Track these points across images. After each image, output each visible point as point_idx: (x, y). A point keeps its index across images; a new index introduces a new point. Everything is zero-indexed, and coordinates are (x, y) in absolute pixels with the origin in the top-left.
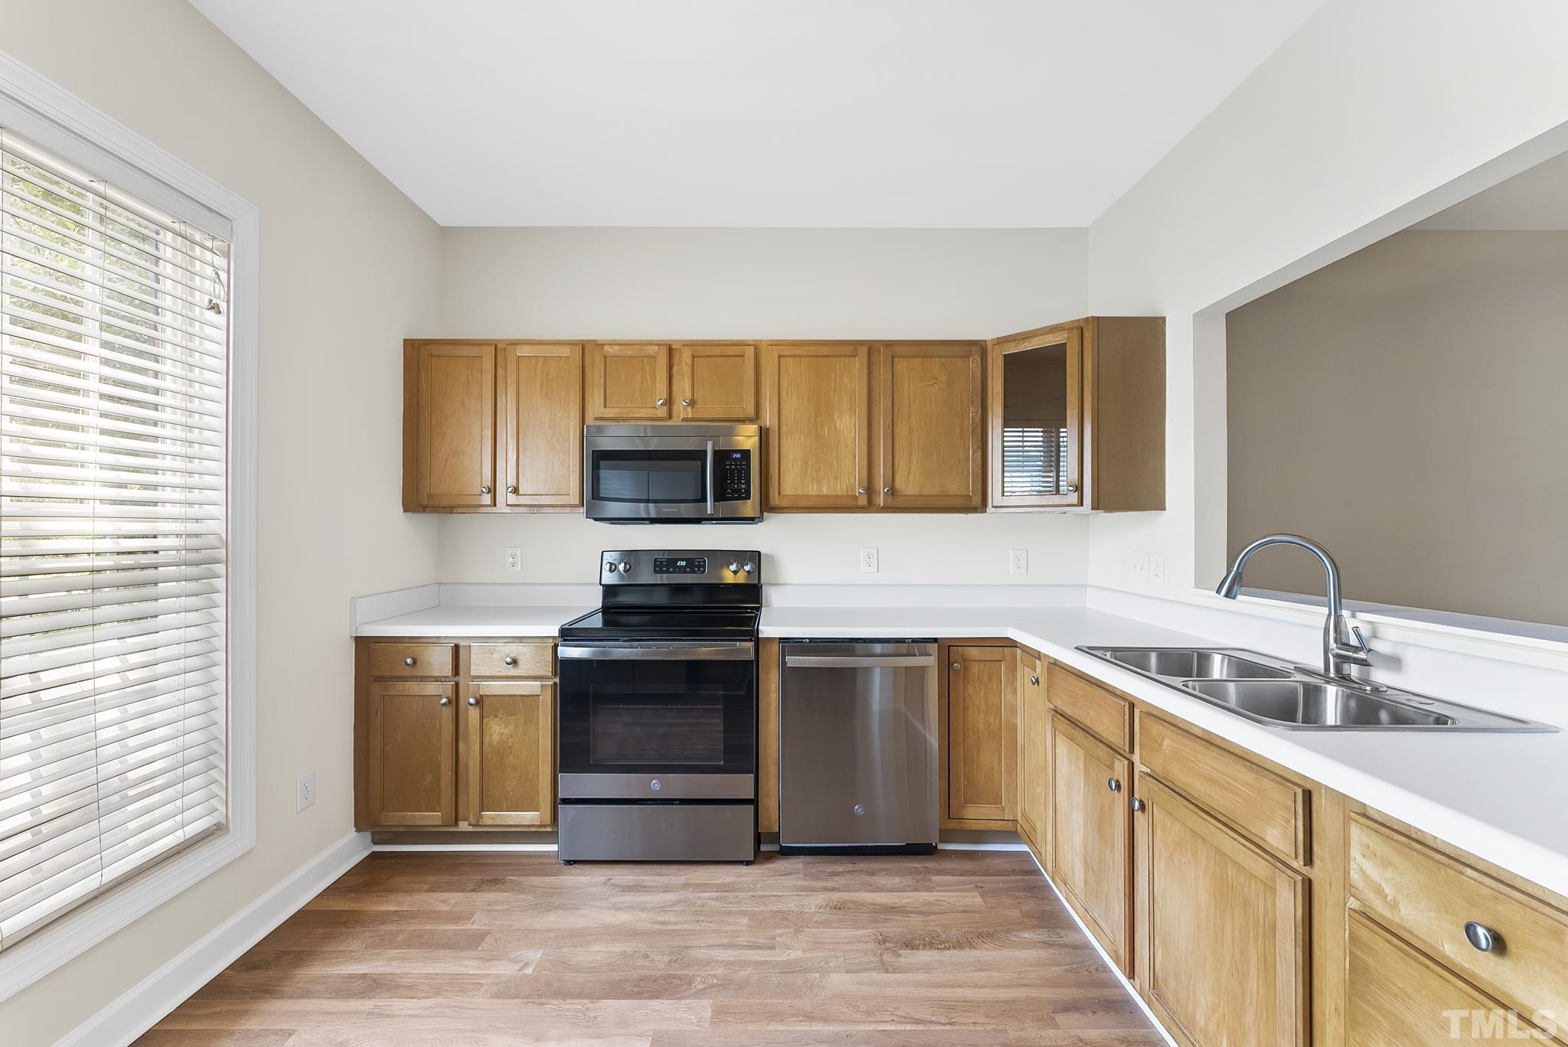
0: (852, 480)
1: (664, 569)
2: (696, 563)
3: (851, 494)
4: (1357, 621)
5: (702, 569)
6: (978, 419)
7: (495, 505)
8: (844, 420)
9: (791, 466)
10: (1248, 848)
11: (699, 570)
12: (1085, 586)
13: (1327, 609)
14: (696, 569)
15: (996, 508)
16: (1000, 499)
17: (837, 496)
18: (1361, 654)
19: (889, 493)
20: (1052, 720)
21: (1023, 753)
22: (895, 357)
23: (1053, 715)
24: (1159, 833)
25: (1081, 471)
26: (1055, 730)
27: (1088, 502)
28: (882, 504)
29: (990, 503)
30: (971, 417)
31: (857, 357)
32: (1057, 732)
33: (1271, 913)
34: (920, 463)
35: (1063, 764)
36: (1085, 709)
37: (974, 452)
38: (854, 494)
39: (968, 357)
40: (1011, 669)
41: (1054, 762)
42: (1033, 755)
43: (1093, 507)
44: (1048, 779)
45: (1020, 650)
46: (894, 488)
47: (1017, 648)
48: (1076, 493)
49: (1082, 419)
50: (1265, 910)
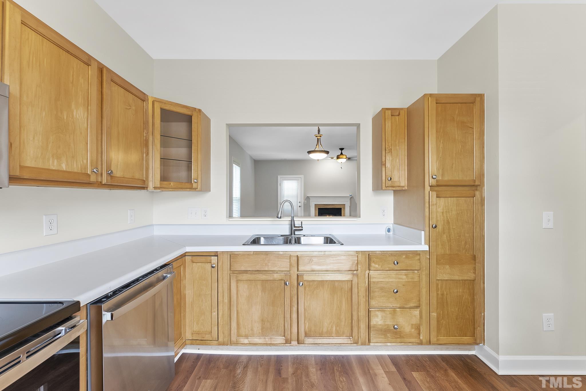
0: (85, 161)
8: (79, 112)
10: (347, 275)
12: (152, 225)
15: (155, 188)
16: (159, 183)
17: (75, 173)
18: (300, 228)
19: (110, 174)
20: (237, 277)
21: (192, 305)
22: (112, 80)
23: (237, 275)
24: (307, 289)
25: (198, 174)
26: (238, 281)
27: (199, 187)
28: (104, 182)
29: (151, 185)
30: (144, 136)
31: (90, 66)
32: (240, 281)
33: (350, 286)
34: (123, 157)
35: (244, 292)
36: (264, 264)
37: (146, 156)
38: (87, 173)
39: (144, 101)
40: (185, 268)
41: (237, 294)
42: (204, 302)
43: (200, 190)
44: (232, 303)
45: (190, 257)
46: (112, 171)
47: (186, 257)
48: (197, 183)
49: (198, 151)
50: (348, 287)
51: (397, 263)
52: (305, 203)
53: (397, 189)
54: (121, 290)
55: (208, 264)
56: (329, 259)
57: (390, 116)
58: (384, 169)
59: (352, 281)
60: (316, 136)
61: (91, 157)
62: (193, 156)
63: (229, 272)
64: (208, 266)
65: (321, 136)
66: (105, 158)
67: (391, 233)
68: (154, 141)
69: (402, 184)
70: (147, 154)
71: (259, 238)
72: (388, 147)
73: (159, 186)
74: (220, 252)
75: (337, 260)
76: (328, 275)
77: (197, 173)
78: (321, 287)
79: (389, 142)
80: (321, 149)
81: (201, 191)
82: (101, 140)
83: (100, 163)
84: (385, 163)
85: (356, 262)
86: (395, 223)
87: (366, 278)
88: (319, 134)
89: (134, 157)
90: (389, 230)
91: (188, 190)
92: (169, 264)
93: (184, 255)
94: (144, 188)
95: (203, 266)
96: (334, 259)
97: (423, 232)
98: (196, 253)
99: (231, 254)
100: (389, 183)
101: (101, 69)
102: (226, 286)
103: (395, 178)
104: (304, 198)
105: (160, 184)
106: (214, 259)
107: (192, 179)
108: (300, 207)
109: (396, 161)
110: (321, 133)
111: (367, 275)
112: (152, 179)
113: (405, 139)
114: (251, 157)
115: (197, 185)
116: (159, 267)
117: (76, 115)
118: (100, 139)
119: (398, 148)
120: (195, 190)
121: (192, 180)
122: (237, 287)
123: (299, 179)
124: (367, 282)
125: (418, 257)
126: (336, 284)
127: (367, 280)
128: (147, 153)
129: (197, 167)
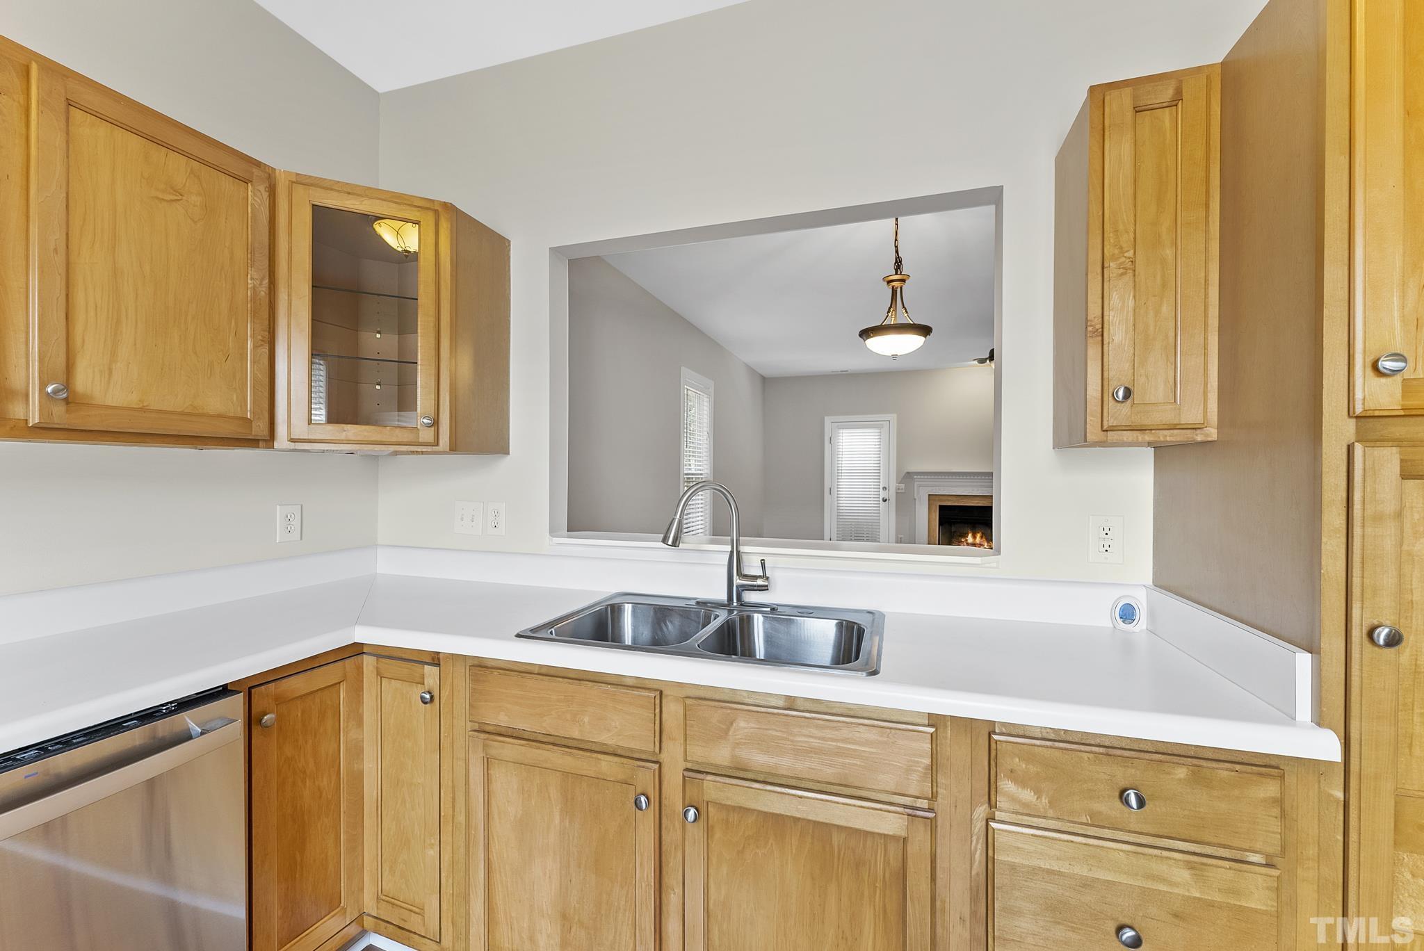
4: (754, 554)
6: (263, 291)
10: (881, 810)
12: (373, 547)
13: (730, 546)
16: (306, 430)
18: (760, 582)
20: (485, 746)
21: (377, 810)
22: (75, 105)
23: (487, 739)
24: (718, 834)
25: (438, 400)
26: (488, 762)
28: (34, 419)
29: (283, 435)
30: (249, 286)
32: (497, 761)
33: (895, 863)
35: (508, 802)
36: (568, 716)
37: (256, 347)
39: (246, 183)
40: (357, 690)
41: (488, 804)
42: (407, 805)
44: (473, 832)
45: (373, 657)
47: (364, 656)
48: (432, 429)
49: (439, 331)
50: (887, 862)
51: (1141, 803)
52: (900, 491)
53: (1162, 439)
55: (417, 687)
56: (804, 731)
57: (1129, 114)
58: (1093, 352)
59: (905, 840)
60: (889, 282)
62: (419, 344)
64: (417, 692)
65: (903, 281)
67: (1141, 625)
69: (1191, 415)
70: (265, 342)
71: (616, 608)
72: (1116, 251)
73: (305, 436)
74: (446, 655)
75: (837, 741)
76: (801, 797)
77: (433, 396)
78: (770, 841)
79: (1121, 227)
80: (903, 318)
81: (458, 452)
84: (1102, 328)
85: (927, 761)
86: (1161, 583)
87: (974, 838)
88: (896, 274)
90: (1128, 614)
93: (351, 652)
94: (255, 442)
95: (404, 692)
96: (828, 733)
97: (1304, 660)
98: (383, 649)
99: (474, 663)
100: (1120, 413)
102: (460, 771)
103: (1154, 389)
104: (897, 479)
105: (309, 431)
106: (430, 675)
108: (885, 500)
109: (1157, 312)
110: (906, 270)
111: (979, 826)
112: (285, 417)
113: (1207, 206)
114: (751, 371)
119: (1169, 252)
122: (488, 780)
123: (882, 425)
124: (979, 856)
125: (1270, 789)
126: (836, 839)
127: (979, 846)
128: (260, 337)
129: (434, 380)
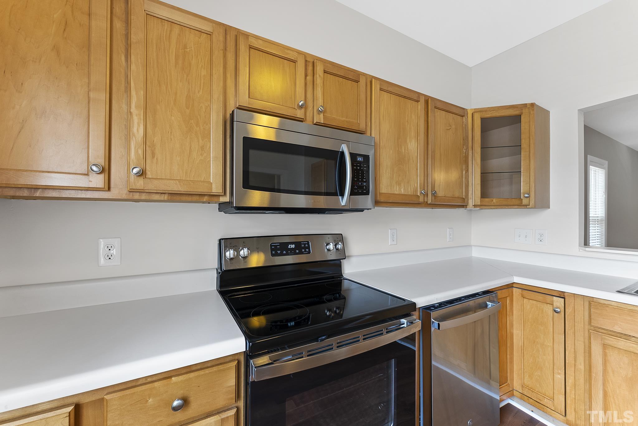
0: (416, 185)
1: (279, 252)
2: (303, 245)
3: (415, 194)
5: (307, 250)
6: (467, 153)
7: (109, 189)
8: (412, 144)
9: (385, 172)
11: (305, 251)
12: (470, 246)
14: (303, 250)
15: (475, 206)
16: (479, 201)
17: (409, 195)
19: (434, 195)
20: (603, 338)
21: (522, 350)
22: (435, 108)
23: (604, 336)
25: (530, 186)
26: (605, 346)
27: (532, 203)
28: (429, 202)
29: (471, 203)
30: (464, 152)
31: (419, 102)
32: (609, 347)
34: (444, 176)
37: (466, 173)
38: (417, 194)
39: (463, 117)
40: (512, 301)
41: (605, 365)
42: (540, 353)
43: (533, 207)
44: (594, 375)
45: (519, 289)
46: (436, 191)
47: (514, 288)
48: (528, 198)
49: (530, 158)
54: (445, 304)
55: (547, 305)
61: (420, 180)
62: (522, 164)
63: (587, 327)
64: (548, 309)
66: (430, 180)
68: (473, 155)
70: (467, 171)
73: (479, 203)
74: (570, 294)
77: (528, 185)
81: (535, 208)
82: (427, 165)
83: (426, 185)
89: (454, 175)
91: (516, 207)
92: (493, 292)
93: (511, 286)
94: (464, 206)
95: (538, 307)
98: (528, 287)
99: (591, 300)
101: (428, 100)
105: (481, 201)
106: (558, 302)
107: (522, 193)
112: (471, 197)
115: (528, 200)
116: (481, 292)
117: (410, 147)
118: (426, 163)
120: (525, 207)
121: (521, 195)
122: (605, 354)
128: (466, 169)
129: (529, 178)
